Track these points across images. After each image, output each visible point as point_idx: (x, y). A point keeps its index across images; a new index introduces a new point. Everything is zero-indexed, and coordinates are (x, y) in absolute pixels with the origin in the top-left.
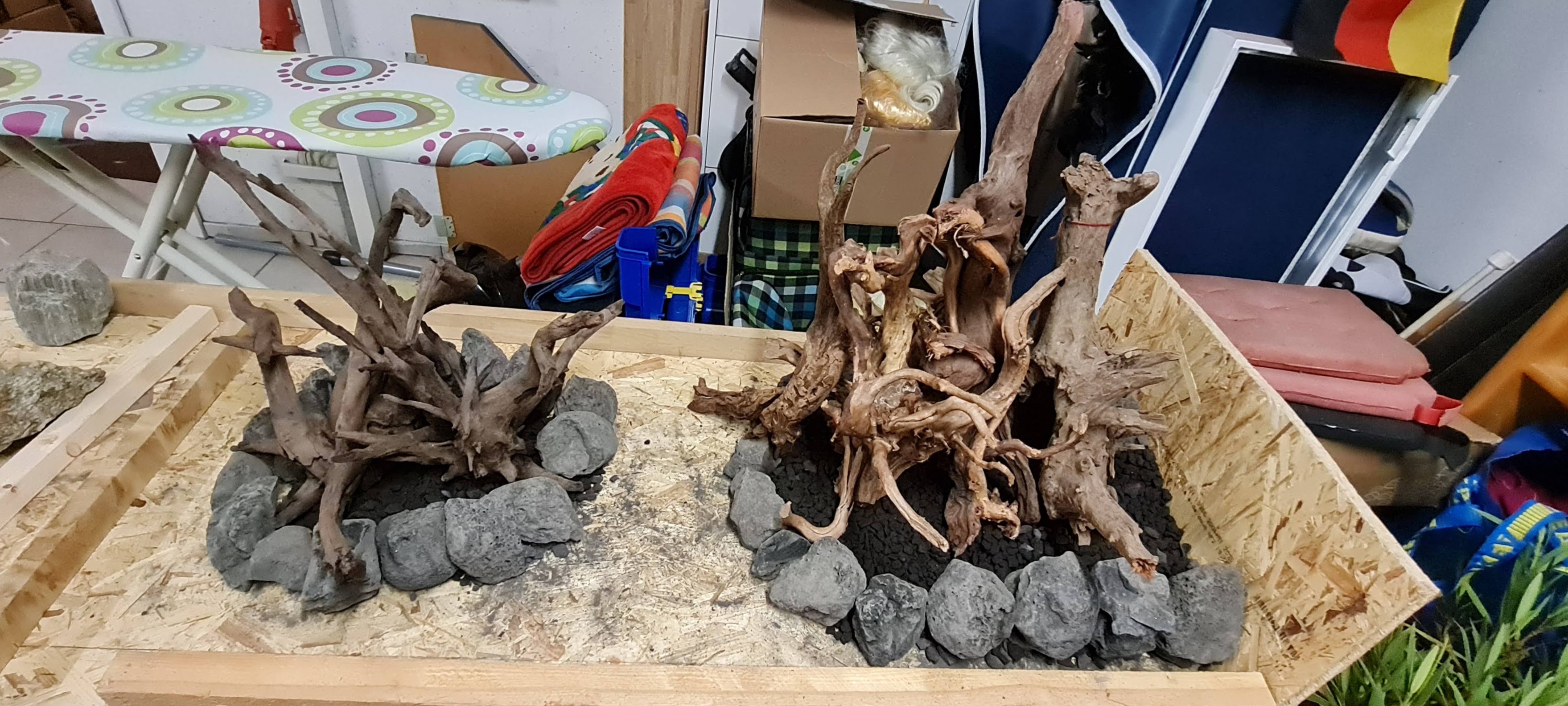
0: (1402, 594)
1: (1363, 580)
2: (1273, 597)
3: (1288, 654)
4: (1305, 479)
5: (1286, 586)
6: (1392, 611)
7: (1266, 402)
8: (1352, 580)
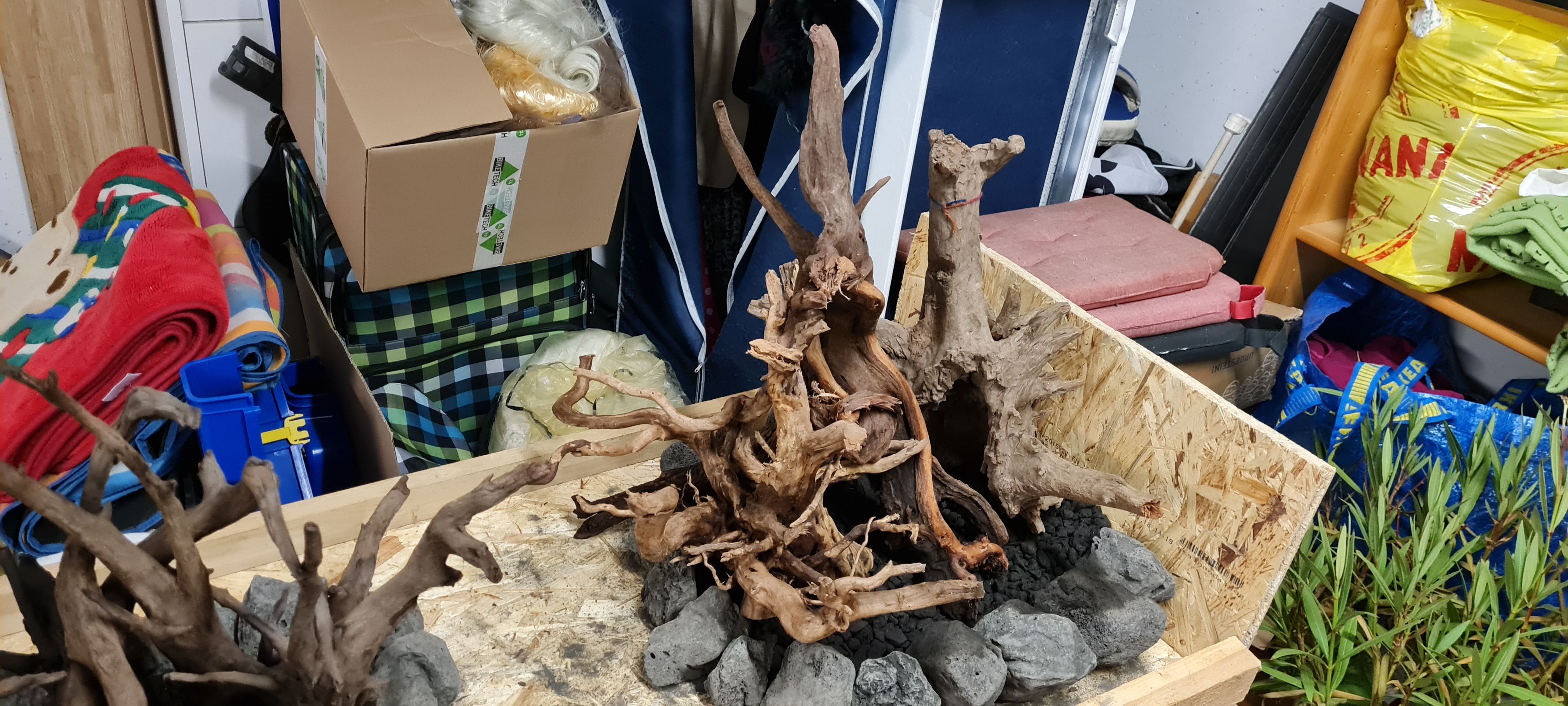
0: (1311, 483)
1: (1274, 483)
2: (1198, 534)
3: (1233, 584)
4: (1185, 411)
5: (1206, 517)
6: (1307, 502)
7: (1122, 351)
8: (1265, 488)
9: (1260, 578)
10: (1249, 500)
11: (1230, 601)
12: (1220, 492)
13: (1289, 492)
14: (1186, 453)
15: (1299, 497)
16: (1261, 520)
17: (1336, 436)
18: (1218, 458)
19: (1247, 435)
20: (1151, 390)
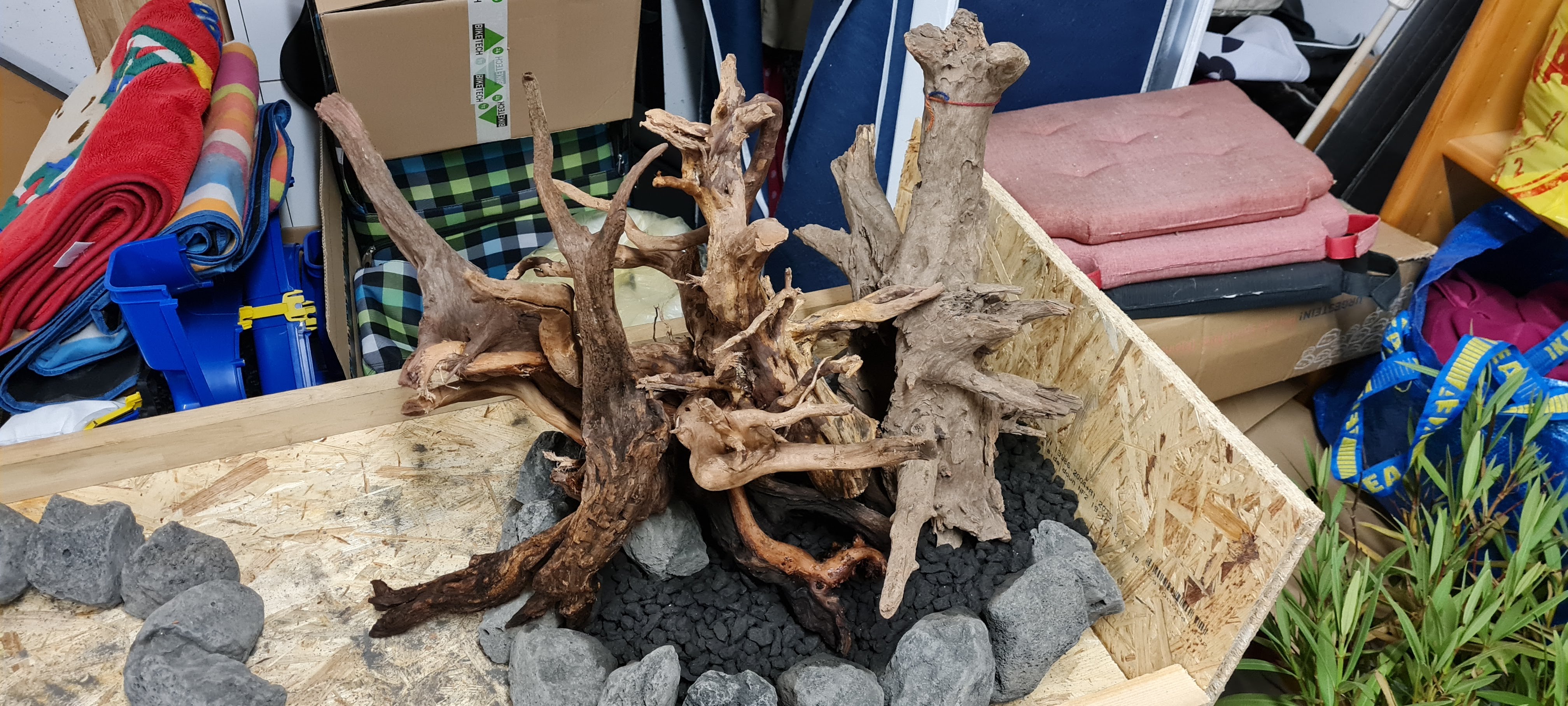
0: (1289, 529)
1: (1249, 518)
2: (1164, 558)
3: (1197, 628)
4: (1160, 408)
5: (1174, 540)
6: (1283, 551)
7: (1100, 319)
8: (1239, 522)
9: (1225, 628)
10: (1220, 531)
11: (1193, 647)
12: (1191, 514)
13: (1264, 534)
14: (1158, 458)
15: (1275, 543)
16: (1231, 560)
17: (1424, 425)
18: (1191, 473)
19: (1223, 452)
20: (1127, 373)
